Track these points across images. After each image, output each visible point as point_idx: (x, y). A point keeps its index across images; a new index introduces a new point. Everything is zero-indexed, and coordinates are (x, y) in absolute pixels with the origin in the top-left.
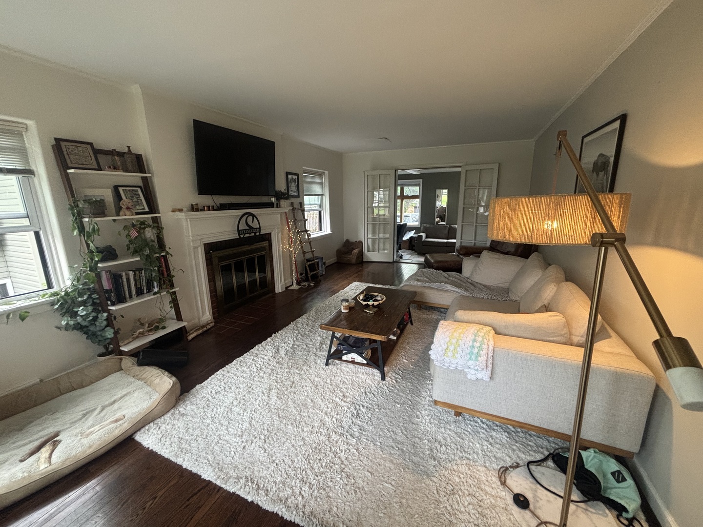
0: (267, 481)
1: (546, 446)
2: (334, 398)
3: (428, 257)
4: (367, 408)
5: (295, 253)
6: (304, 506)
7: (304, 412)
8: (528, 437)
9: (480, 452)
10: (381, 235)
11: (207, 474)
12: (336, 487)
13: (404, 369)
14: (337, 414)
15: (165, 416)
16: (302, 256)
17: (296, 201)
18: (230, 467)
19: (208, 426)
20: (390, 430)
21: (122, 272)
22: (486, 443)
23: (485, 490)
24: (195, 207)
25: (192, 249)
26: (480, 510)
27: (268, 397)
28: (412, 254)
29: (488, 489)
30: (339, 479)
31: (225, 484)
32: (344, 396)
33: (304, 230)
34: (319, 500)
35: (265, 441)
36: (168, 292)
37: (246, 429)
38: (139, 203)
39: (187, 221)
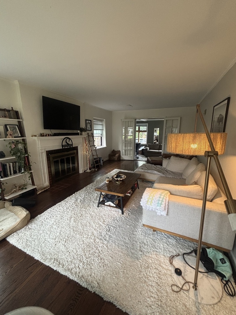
0: (64, 260)
1: (193, 246)
2: (99, 222)
3: (149, 158)
4: (114, 227)
5: (89, 155)
6: (79, 273)
7: (85, 228)
8: (185, 242)
9: (162, 248)
10: (129, 148)
11: (37, 257)
12: (95, 264)
13: (133, 210)
14: (100, 230)
15: (22, 229)
16: (92, 157)
17: (90, 132)
18: (48, 253)
19: (41, 234)
20: (123, 237)
21: (7, 163)
22: (166, 244)
23: (163, 266)
24: (42, 134)
25: (40, 154)
26: (159, 276)
27: (70, 221)
28: (143, 157)
29: (164, 266)
30: (97, 260)
31: (45, 262)
32: (104, 221)
33: (93, 145)
34: (86, 270)
35: (66, 242)
36: (28, 172)
37: (58, 236)
38: (16, 132)
39: (38, 141)
